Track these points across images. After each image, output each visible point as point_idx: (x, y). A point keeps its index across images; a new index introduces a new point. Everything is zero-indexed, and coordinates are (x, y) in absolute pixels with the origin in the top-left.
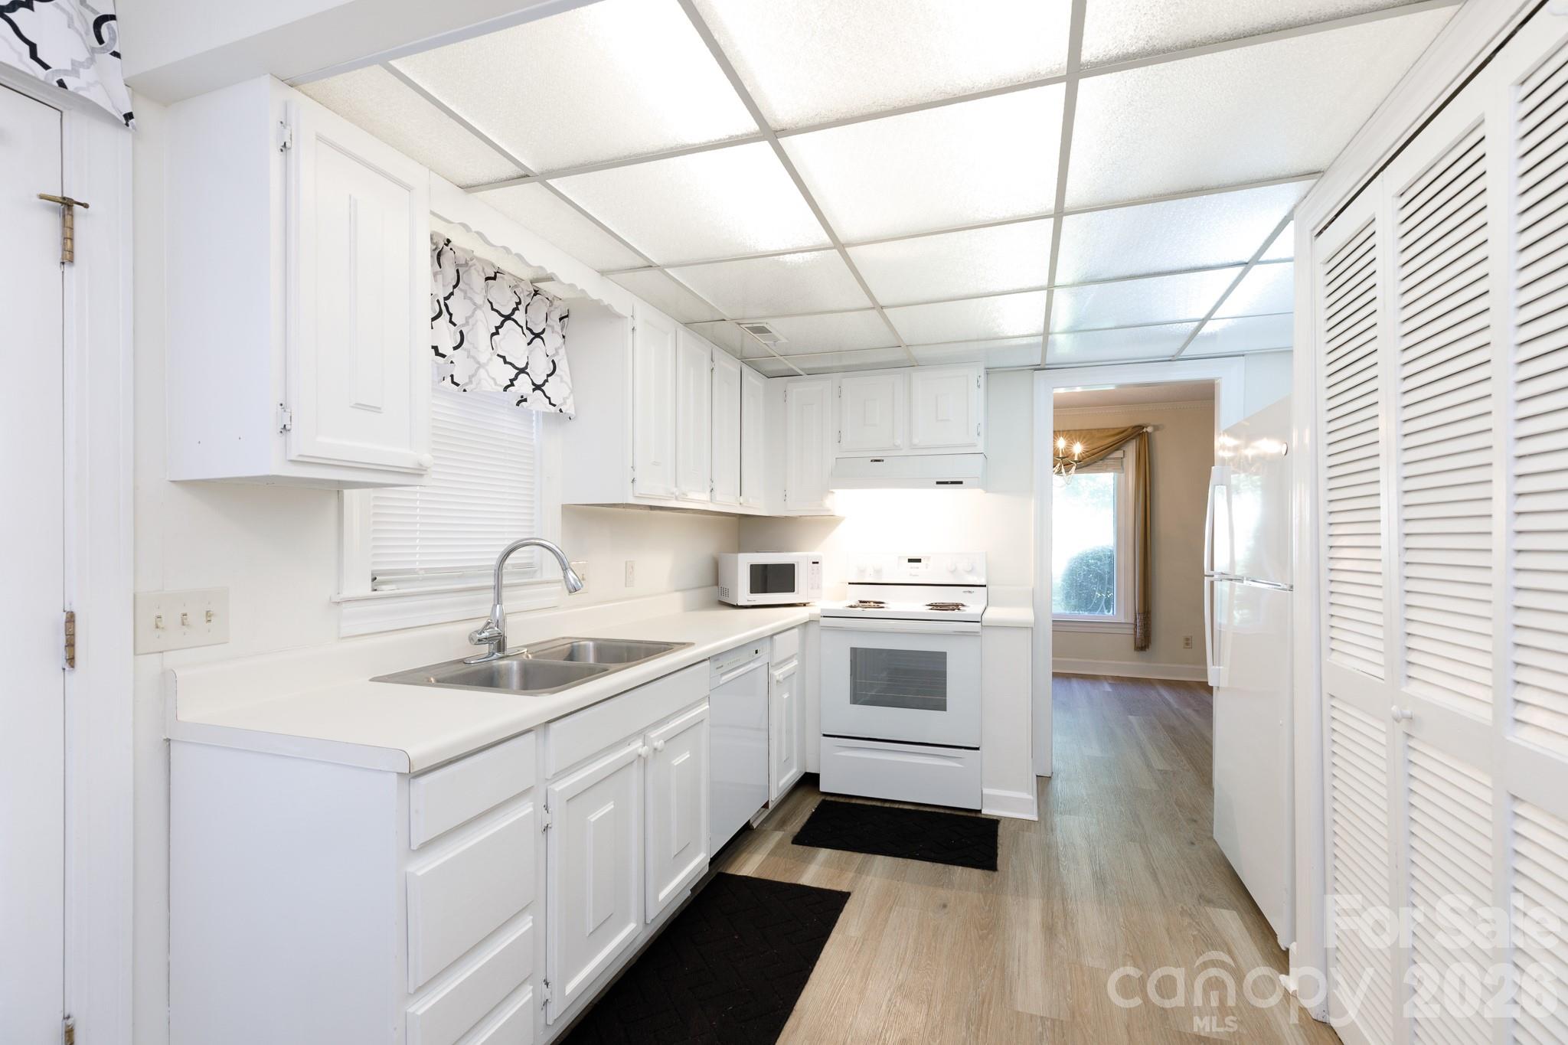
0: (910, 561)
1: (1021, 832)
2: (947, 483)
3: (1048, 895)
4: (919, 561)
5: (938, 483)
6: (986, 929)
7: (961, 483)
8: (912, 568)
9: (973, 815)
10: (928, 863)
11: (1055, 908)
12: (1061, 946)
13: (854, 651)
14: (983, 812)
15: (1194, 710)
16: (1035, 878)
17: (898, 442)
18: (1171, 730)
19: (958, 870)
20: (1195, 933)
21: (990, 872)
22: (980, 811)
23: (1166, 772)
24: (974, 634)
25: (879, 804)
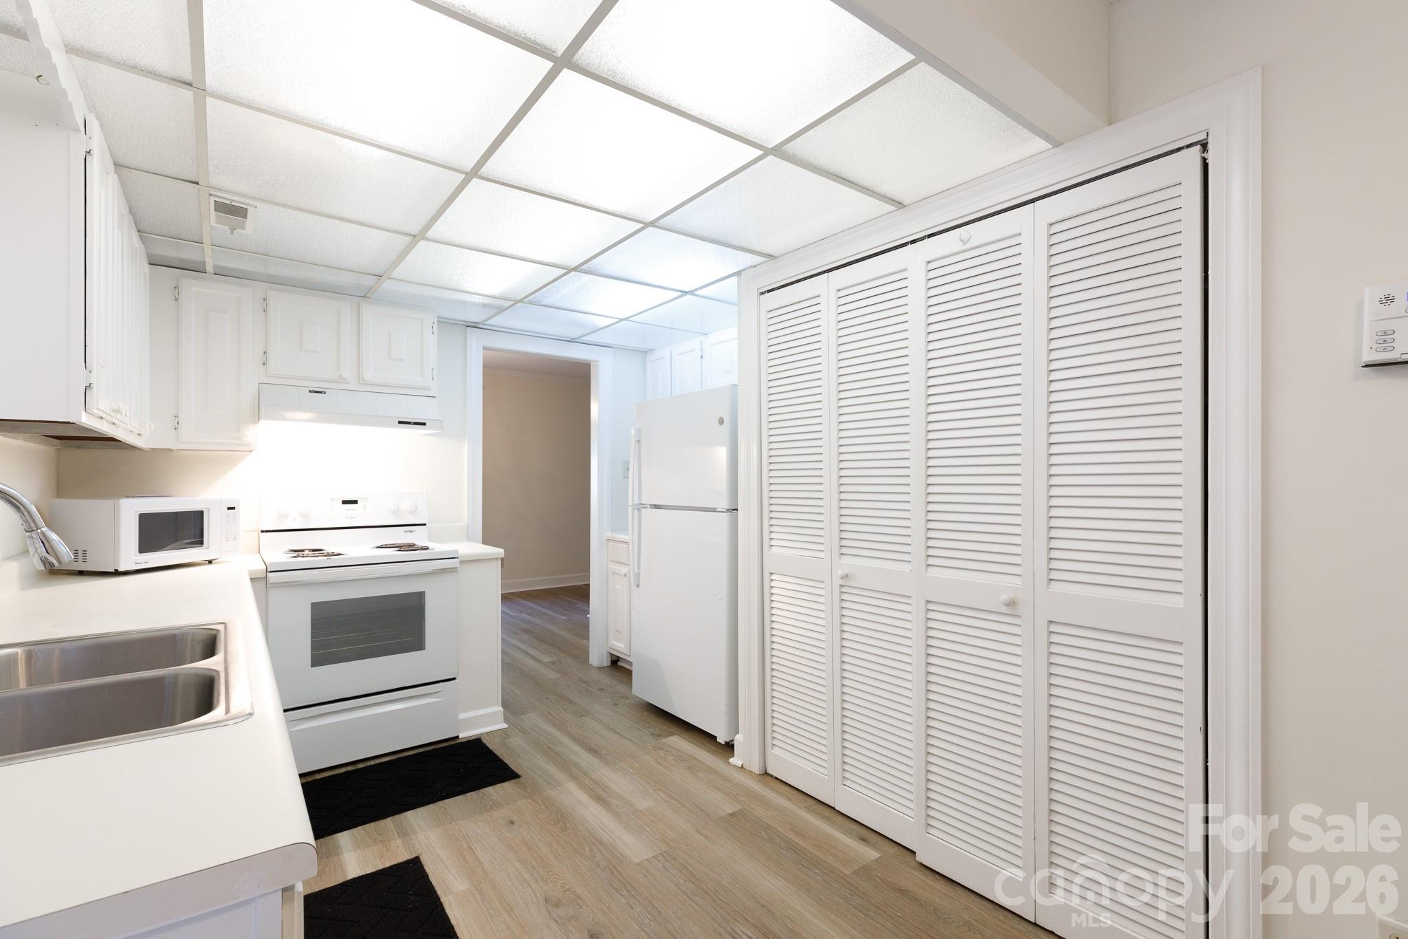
0: (345, 502)
1: (505, 740)
2: (409, 423)
3: (573, 777)
4: (355, 502)
5: (400, 422)
6: (560, 822)
7: (424, 424)
8: (346, 510)
9: (453, 743)
10: (459, 797)
11: (587, 783)
12: (617, 805)
13: (315, 606)
14: (461, 736)
15: (528, 614)
16: (551, 769)
17: (347, 374)
18: (527, 631)
19: (490, 790)
20: (672, 758)
21: (517, 780)
22: (458, 737)
23: (553, 663)
24: (453, 570)
25: (350, 768)
